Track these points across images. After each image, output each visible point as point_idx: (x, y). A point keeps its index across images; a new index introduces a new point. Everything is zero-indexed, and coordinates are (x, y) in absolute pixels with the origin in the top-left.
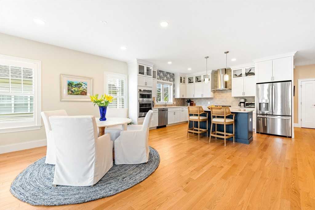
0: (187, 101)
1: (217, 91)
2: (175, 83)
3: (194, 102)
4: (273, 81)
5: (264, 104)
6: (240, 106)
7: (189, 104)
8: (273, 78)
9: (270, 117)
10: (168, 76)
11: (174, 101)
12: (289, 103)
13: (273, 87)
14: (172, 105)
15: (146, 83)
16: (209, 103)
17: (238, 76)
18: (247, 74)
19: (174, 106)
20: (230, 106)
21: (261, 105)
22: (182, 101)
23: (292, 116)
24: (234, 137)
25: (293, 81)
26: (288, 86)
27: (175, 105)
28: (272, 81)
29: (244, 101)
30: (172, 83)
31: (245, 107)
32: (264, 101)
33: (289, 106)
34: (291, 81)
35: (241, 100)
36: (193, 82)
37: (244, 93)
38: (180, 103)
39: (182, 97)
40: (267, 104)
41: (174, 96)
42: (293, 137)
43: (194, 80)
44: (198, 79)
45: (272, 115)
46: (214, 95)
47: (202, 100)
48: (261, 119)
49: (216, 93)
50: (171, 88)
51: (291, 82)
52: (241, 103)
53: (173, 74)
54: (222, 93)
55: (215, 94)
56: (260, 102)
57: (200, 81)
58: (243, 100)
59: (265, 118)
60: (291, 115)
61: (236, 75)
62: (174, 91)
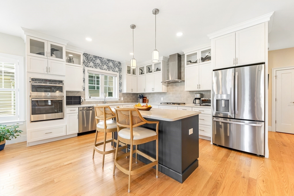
0: (139, 96)
1: (171, 84)
2: (121, 74)
3: (147, 98)
4: (237, 65)
5: (223, 102)
6: (195, 103)
7: (141, 100)
8: (236, 60)
9: (233, 122)
10: (111, 64)
11: (120, 97)
12: (260, 100)
13: (237, 73)
14: (116, 102)
15: (48, 69)
16: (162, 99)
17: (193, 63)
18: (203, 60)
19: (121, 102)
20: (185, 104)
21: (220, 102)
22: (134, 97)
23: (264, 122)
24: (157, 165)
25: (267, 64)
26: (260, 71)
27: (123, 101)
28: (234, 66)
29: (200, 98)
30: (118, 74)
31: (201, 105)
32: (224, 97)
33: (260, 105)
34: (264, 63)
35: (197, 95)
36: (144, 74)
37: (199, 86)
38: (130, 99)
39: (130, 92)
40: (227, 101)
41: (120, 91)
42: (267, 156)
43: (145, 70)
44: (149, 70)
45: (235, 119)
46: (167, 89)
47: (155, 95)
48: (223, 124)
49: (170, 87)
50: (116, 80)
51: (263, 65)
52: (196, 99)
53: (120, 63)
54: (176, 86)
55: (168, 87)
56: (219, 98)
57: (151, 72)
58: (198, 96)
59: (228, 124)
60: (263, 120)
61: (190, 61)
62: (120, 84)
